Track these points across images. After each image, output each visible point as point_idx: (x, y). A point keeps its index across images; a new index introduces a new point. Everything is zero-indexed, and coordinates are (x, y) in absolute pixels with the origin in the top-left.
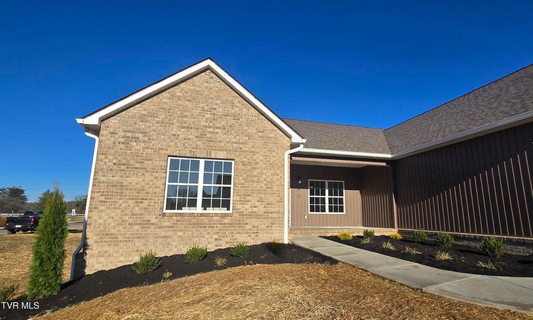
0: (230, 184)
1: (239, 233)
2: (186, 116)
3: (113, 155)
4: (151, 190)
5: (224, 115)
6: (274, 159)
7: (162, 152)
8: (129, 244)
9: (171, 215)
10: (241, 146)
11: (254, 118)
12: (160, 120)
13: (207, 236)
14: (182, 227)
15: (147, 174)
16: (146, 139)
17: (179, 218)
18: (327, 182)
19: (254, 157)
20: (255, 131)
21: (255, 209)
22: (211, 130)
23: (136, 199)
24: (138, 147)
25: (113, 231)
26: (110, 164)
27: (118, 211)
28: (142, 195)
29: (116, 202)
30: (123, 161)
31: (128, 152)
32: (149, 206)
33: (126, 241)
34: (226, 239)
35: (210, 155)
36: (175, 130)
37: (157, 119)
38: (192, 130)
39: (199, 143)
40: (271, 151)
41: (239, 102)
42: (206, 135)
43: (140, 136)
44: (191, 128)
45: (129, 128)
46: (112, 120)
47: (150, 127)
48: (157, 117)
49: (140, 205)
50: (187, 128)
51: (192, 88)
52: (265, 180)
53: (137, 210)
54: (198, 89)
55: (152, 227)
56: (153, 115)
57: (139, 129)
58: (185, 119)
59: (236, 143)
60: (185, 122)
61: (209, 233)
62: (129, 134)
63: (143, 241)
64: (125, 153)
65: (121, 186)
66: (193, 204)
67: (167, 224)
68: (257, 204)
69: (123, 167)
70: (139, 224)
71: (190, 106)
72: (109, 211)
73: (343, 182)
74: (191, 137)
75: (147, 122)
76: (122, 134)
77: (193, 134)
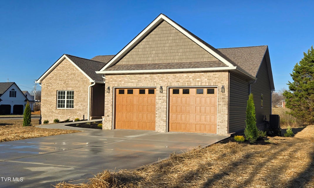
0: (74, 99)
1: (75, 116)
2: (61, 76)
5: (71, 74)
6: (86, 89)
9: (58, 110)
10: (76, 85)
14: (61, 113)
16: (51, 85)
17: (60, 110)
19: (80, 89)
20: (80, 79)
21: (80, 108)
22: (67, 80)
23: (50, 105)
24: (50, 88)
25: (46, 114)
27: (46, 108)
30: (47, 93)
34: (72, 118)
36: (58, 81)
38: (62, 81)
39: (64, 85)
40: (85, 86)
42: (66, 82)
43: (50, 84)
45: (48, 82)
46: (44, 80)
47: (52, 81)
52: (83, 97)
53: (50, 108)
55: (54, 113)
56: (53, 77)
57: (50, 82)
58: (60, 77)
59: (74, 84)
60: (60, 78)
62: (48, 84)
63: (52, 117)
64: (47, 90)
65: (47, 101)
66: (64, 107)
67: (57, 112)
68: (80, 106)
69: (47, 95)
70: (51, 112)
71: (62, 72)
72: (44, 108)
74: (62, 83)
75: (52, 79)
76: (46, 84)
77: (63, 82)
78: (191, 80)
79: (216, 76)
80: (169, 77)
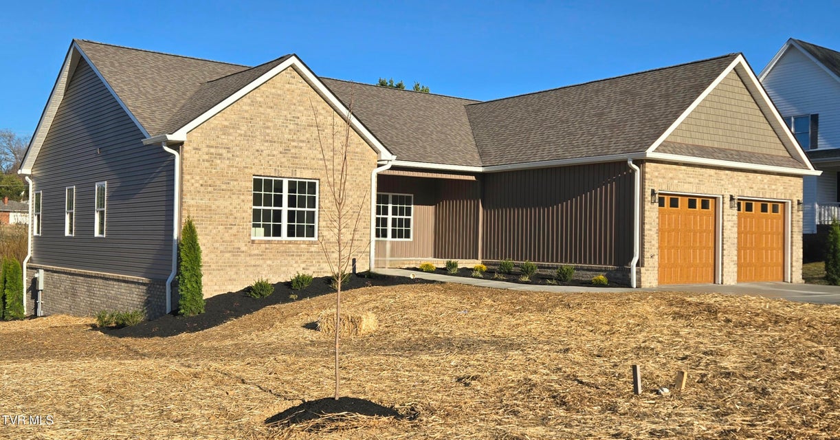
0: (314, 207)
1: (326, 262)
2: (268, 128)
3: (199, 174)
4: (239, 215)
5: (308, 126)
6: (360, 179)
7: (246, 170)
8: (222, 272)
11: (340, 129)
12: (243, 132)
13: (295, 265)
14: (271, 255)
15: (233, 196)
16: (230, 155)
17: (267, 246)
18: (390, 195)
22: (295, 144)
23: (225, 225)
24: (223, 166)
26: (197, 185)
27: (209, 237)
28: (231, 220)
29: (206, 228)
30: (210, 182)
31: (214, 171)
32: (238, 232)
33: (219, 270)
34: (313, 269)
35: (296, 174)
36: (259, 144)
37: (239, 131)
38: (276, 145)
39: (284, 160)
40: (358, 169)
41: (323, 108)
42: (290, 150)
43: (224, 151)
44: (275, 142)
45: (213, 143)
47: (232, 141)
48: (239, 129)
49: (230, 231)
50: (271, 142)
51: (273, 91)
52: (351, 203)
53: (227, 237)
54: (279, 92)
55: (242, 255)
56: (235, 127)
57: (222, 144)
58: (268, 131)
59: (321, 159)
60: (268, 135)
61: (296, 262)
62: (212, 150)
63: (234, 269)
64: (211, 172)
65: (210, 210)
67: (256, 252)
69: (210, 189)
70: (230, 252)
71: (272, 114)
73: (412, 195)
74: (274, 152)
75: (229, 134)
76: (205, 150)
77: (277, 149)
78: (766, 187)
79: (792, 183)
80: (740, 178)
